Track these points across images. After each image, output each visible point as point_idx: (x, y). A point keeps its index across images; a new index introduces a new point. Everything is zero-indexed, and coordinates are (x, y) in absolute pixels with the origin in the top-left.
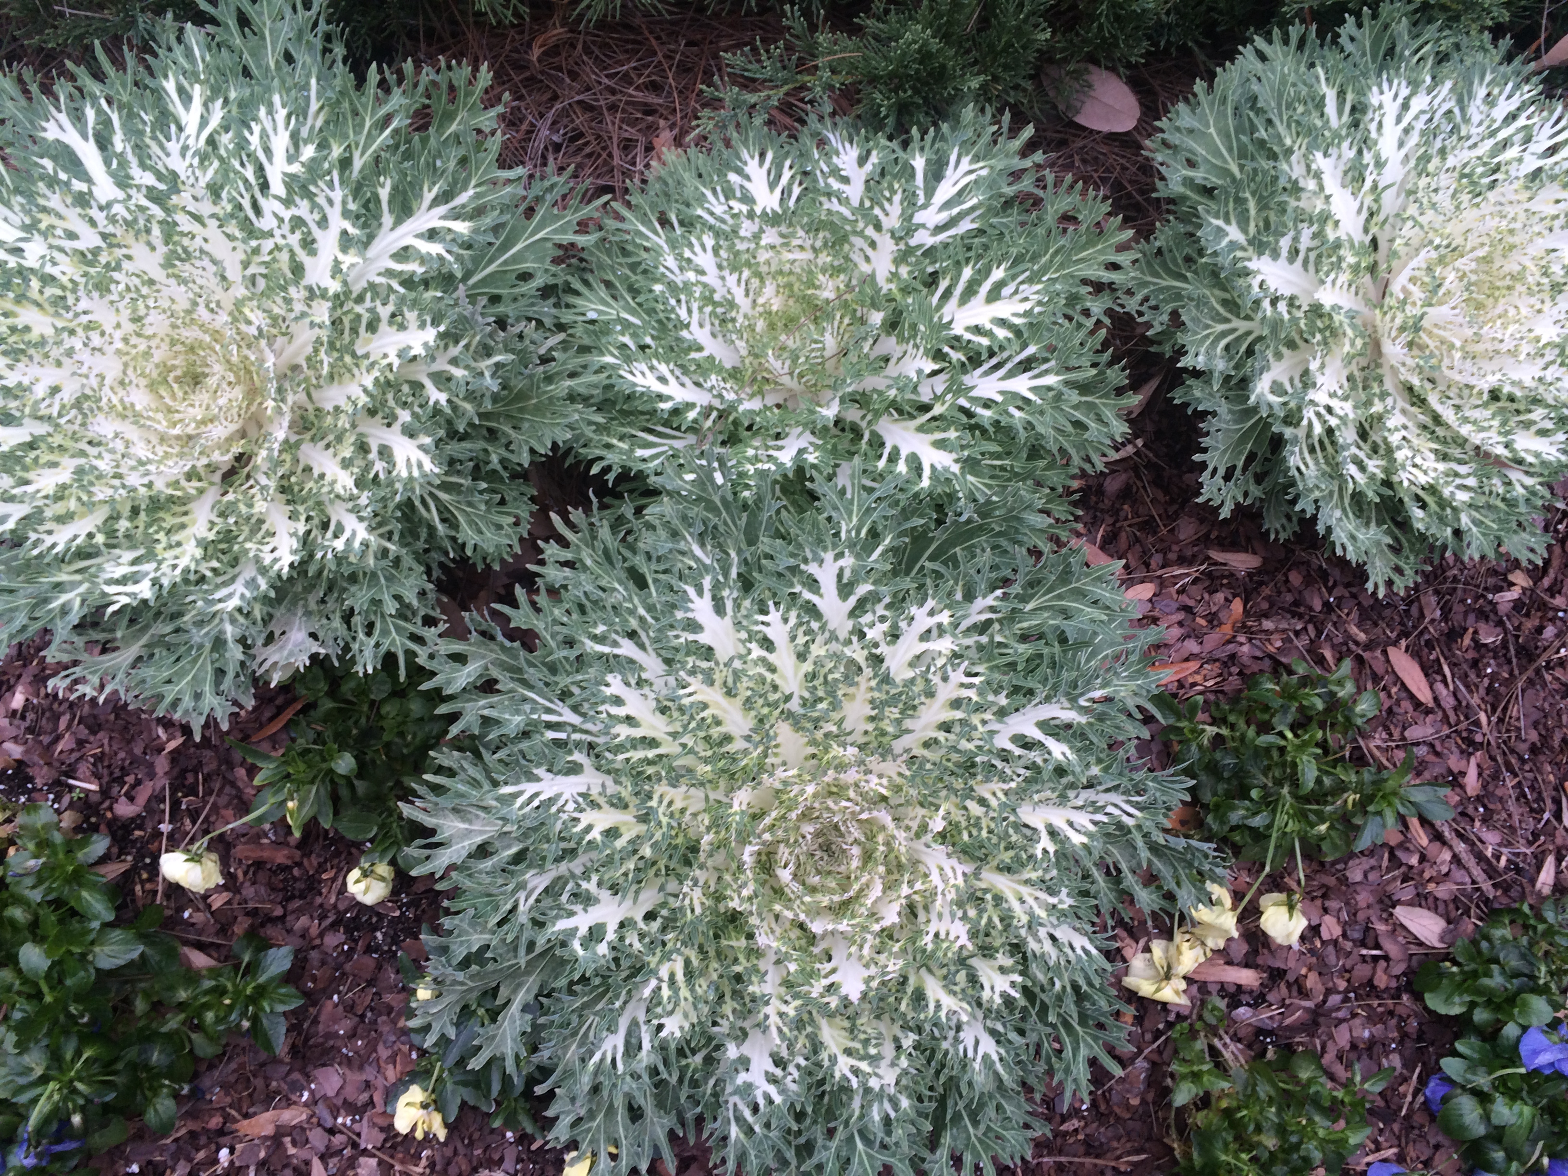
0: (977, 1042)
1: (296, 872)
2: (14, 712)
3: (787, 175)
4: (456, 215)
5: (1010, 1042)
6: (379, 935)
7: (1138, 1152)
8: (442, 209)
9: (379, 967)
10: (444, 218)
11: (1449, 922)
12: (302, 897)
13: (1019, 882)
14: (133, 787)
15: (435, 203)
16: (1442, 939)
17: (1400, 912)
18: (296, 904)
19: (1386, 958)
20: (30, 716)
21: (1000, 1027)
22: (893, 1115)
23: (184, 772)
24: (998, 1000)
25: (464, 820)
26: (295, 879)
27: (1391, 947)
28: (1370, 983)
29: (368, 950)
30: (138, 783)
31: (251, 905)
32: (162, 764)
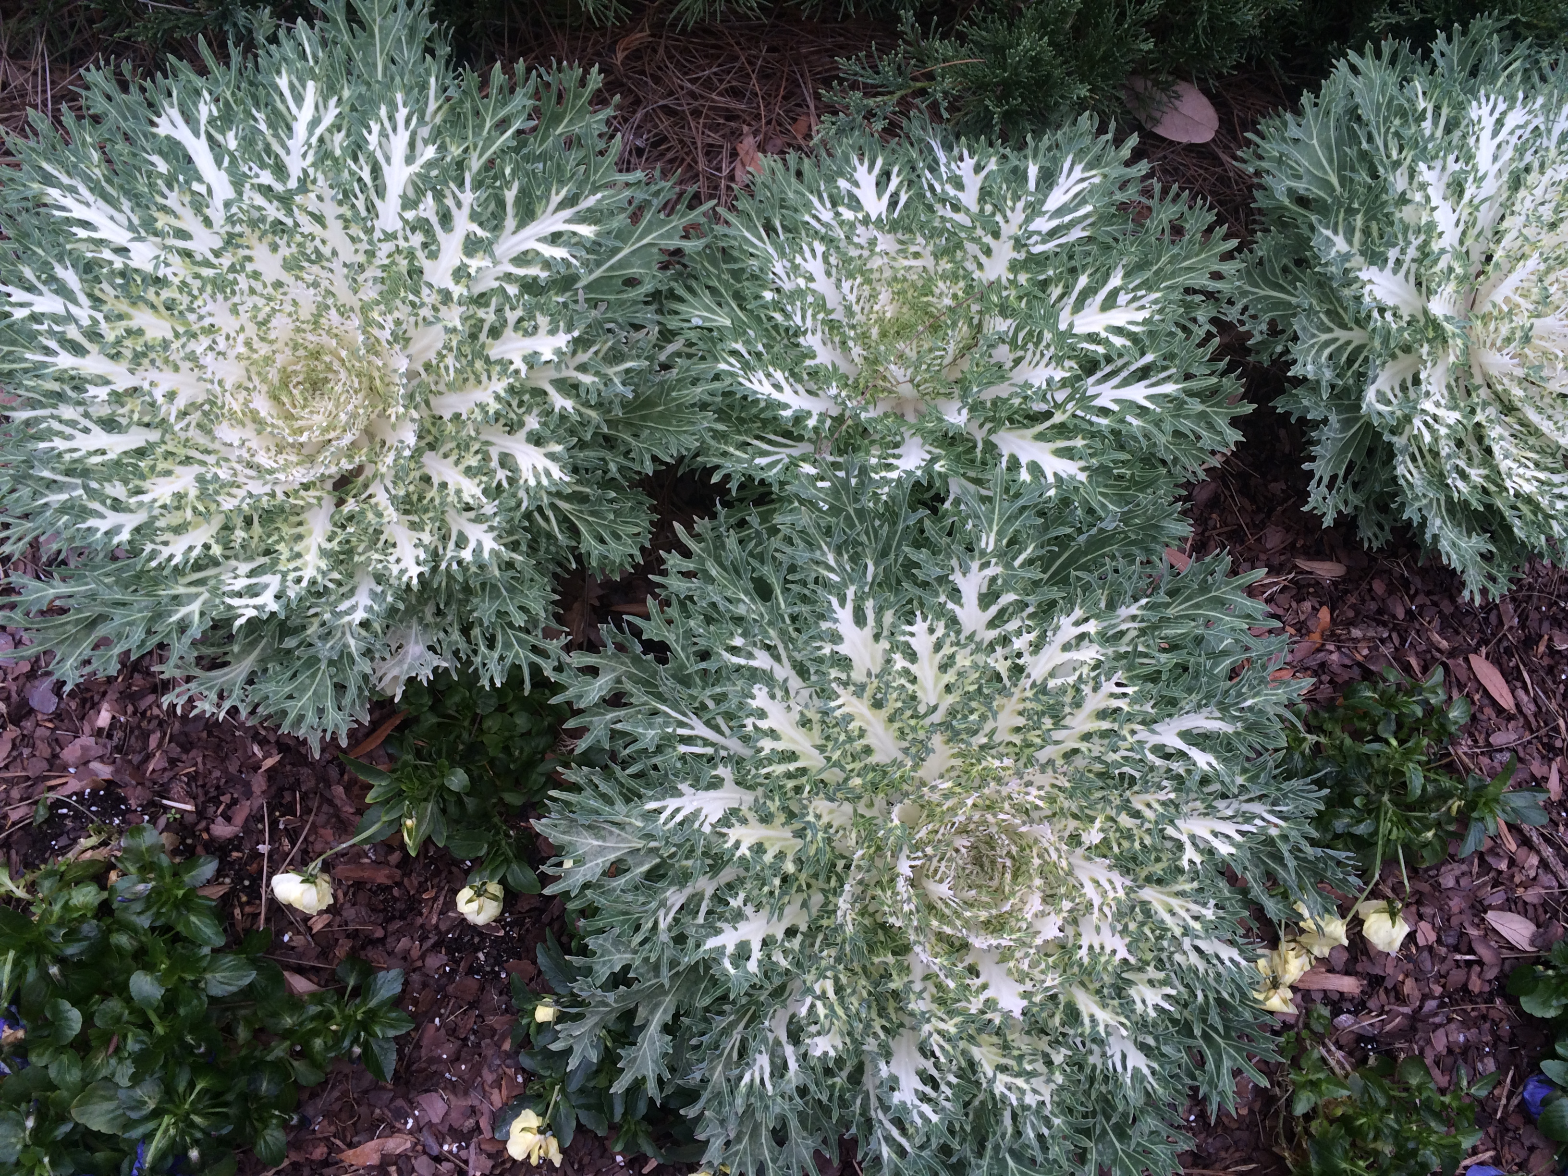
0: (1124, 1057)
1: (396, 892)
2: (100, 730)
3: (895, 182)
4: (583, 218)
5: (1163, 1055)
6: (481, 956)
7: (1245, 1162)
8: (568, 213)
9: (482, 989)
10: (568, 221)
11: (1538, 926)
12: (402, 918)
13: (1169, 894)
14: (229, 807)
15: (562, 206)
16: (1532, 943)
17: (1490, 916)
18: (397, 925)
19: (1480, 963)
20: (118, 735)
21: (1151, 1041)
22: (1046, 1132)
23: (281, 790)
24: (1153, 1014)
25: (597, 837)
26: (395, 900)
27: (1485, 953)
28: (1465, 988)
29: (471, 971)
30: (234, 802)
31: (351, 927)
32: (259, 783)
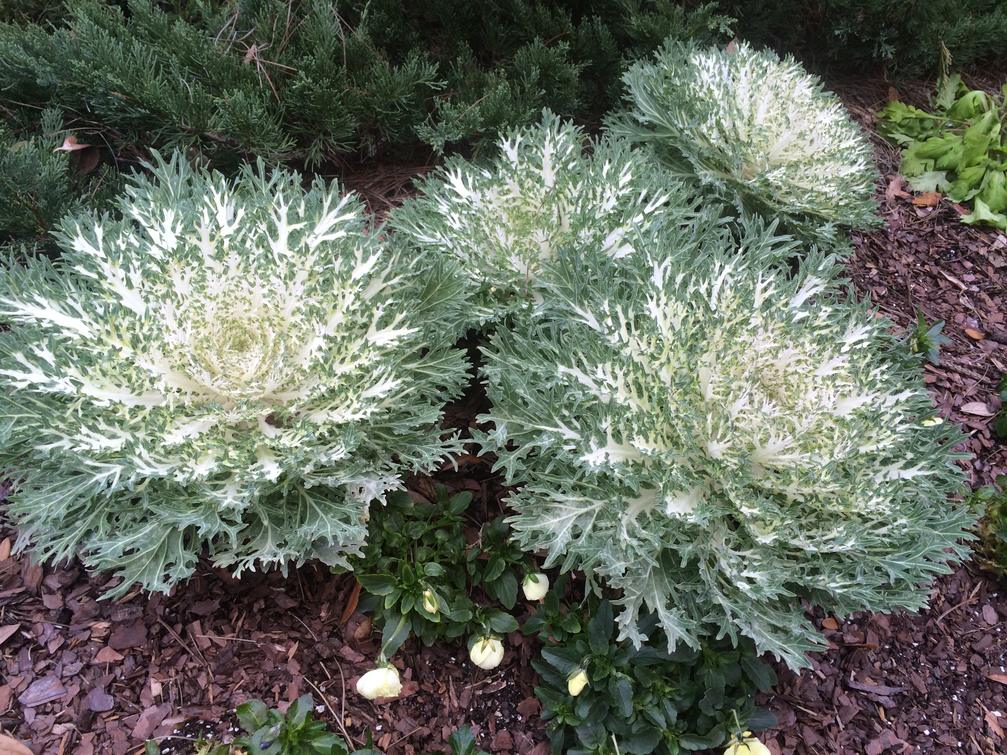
1: (420, 699)
2: (157, 697)
3: (470, 180)
4: (343, 211)
6: (498, 714)
7: (975, 585)
8: (335, 212)
9: (512, 736)
10: (337, 217)
11: (986, 402)
12: (435, 715)
14: (281, 693)
15: (330, 209)
16: (989, 411)
17: (963, 409)
18: (434, 721)
19: (979, 431)
20: (173, 692)
23: (310, 665)
25: (555, 516)
26: (423, 705)
27: (977, 425)
28: (984, 448)
29: (498, 727)
30: (283, 689)
31: (407, 735)
32: (294, 667)
